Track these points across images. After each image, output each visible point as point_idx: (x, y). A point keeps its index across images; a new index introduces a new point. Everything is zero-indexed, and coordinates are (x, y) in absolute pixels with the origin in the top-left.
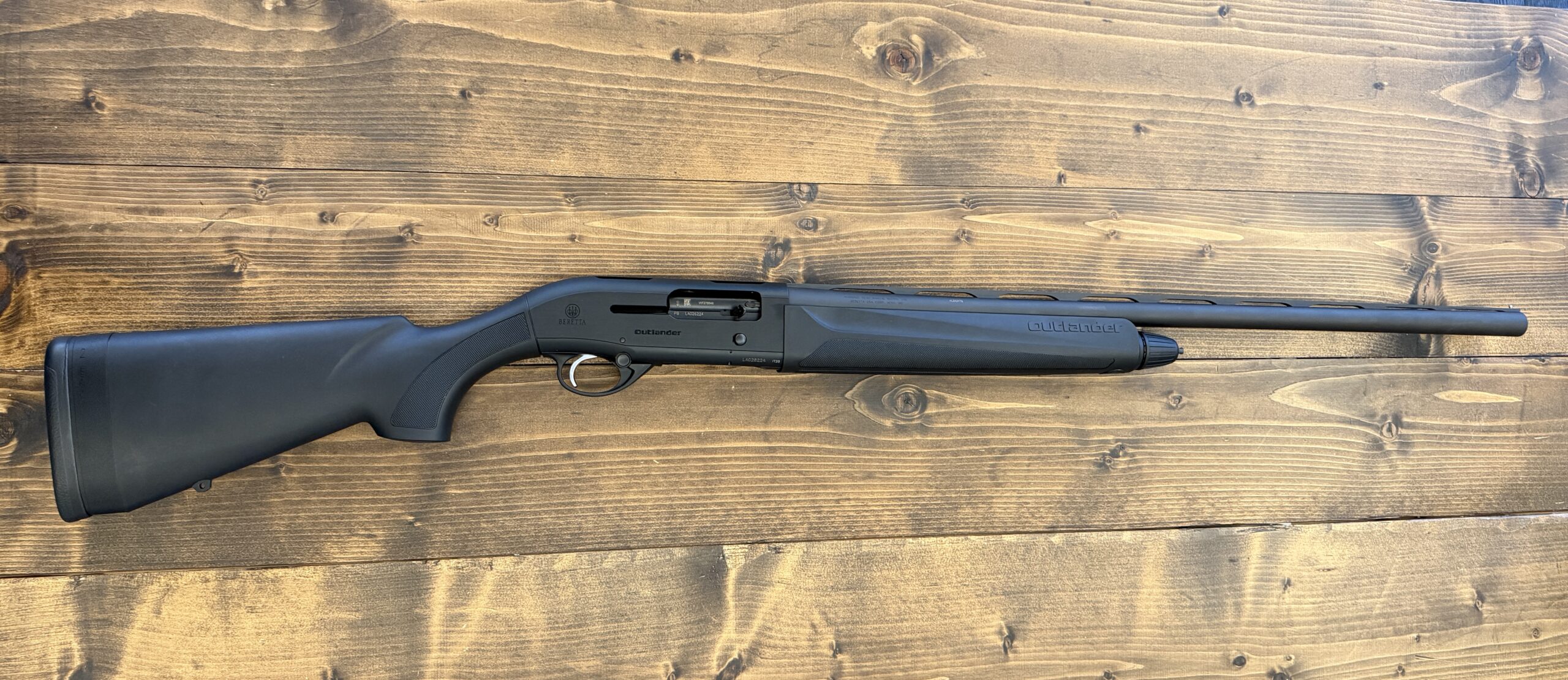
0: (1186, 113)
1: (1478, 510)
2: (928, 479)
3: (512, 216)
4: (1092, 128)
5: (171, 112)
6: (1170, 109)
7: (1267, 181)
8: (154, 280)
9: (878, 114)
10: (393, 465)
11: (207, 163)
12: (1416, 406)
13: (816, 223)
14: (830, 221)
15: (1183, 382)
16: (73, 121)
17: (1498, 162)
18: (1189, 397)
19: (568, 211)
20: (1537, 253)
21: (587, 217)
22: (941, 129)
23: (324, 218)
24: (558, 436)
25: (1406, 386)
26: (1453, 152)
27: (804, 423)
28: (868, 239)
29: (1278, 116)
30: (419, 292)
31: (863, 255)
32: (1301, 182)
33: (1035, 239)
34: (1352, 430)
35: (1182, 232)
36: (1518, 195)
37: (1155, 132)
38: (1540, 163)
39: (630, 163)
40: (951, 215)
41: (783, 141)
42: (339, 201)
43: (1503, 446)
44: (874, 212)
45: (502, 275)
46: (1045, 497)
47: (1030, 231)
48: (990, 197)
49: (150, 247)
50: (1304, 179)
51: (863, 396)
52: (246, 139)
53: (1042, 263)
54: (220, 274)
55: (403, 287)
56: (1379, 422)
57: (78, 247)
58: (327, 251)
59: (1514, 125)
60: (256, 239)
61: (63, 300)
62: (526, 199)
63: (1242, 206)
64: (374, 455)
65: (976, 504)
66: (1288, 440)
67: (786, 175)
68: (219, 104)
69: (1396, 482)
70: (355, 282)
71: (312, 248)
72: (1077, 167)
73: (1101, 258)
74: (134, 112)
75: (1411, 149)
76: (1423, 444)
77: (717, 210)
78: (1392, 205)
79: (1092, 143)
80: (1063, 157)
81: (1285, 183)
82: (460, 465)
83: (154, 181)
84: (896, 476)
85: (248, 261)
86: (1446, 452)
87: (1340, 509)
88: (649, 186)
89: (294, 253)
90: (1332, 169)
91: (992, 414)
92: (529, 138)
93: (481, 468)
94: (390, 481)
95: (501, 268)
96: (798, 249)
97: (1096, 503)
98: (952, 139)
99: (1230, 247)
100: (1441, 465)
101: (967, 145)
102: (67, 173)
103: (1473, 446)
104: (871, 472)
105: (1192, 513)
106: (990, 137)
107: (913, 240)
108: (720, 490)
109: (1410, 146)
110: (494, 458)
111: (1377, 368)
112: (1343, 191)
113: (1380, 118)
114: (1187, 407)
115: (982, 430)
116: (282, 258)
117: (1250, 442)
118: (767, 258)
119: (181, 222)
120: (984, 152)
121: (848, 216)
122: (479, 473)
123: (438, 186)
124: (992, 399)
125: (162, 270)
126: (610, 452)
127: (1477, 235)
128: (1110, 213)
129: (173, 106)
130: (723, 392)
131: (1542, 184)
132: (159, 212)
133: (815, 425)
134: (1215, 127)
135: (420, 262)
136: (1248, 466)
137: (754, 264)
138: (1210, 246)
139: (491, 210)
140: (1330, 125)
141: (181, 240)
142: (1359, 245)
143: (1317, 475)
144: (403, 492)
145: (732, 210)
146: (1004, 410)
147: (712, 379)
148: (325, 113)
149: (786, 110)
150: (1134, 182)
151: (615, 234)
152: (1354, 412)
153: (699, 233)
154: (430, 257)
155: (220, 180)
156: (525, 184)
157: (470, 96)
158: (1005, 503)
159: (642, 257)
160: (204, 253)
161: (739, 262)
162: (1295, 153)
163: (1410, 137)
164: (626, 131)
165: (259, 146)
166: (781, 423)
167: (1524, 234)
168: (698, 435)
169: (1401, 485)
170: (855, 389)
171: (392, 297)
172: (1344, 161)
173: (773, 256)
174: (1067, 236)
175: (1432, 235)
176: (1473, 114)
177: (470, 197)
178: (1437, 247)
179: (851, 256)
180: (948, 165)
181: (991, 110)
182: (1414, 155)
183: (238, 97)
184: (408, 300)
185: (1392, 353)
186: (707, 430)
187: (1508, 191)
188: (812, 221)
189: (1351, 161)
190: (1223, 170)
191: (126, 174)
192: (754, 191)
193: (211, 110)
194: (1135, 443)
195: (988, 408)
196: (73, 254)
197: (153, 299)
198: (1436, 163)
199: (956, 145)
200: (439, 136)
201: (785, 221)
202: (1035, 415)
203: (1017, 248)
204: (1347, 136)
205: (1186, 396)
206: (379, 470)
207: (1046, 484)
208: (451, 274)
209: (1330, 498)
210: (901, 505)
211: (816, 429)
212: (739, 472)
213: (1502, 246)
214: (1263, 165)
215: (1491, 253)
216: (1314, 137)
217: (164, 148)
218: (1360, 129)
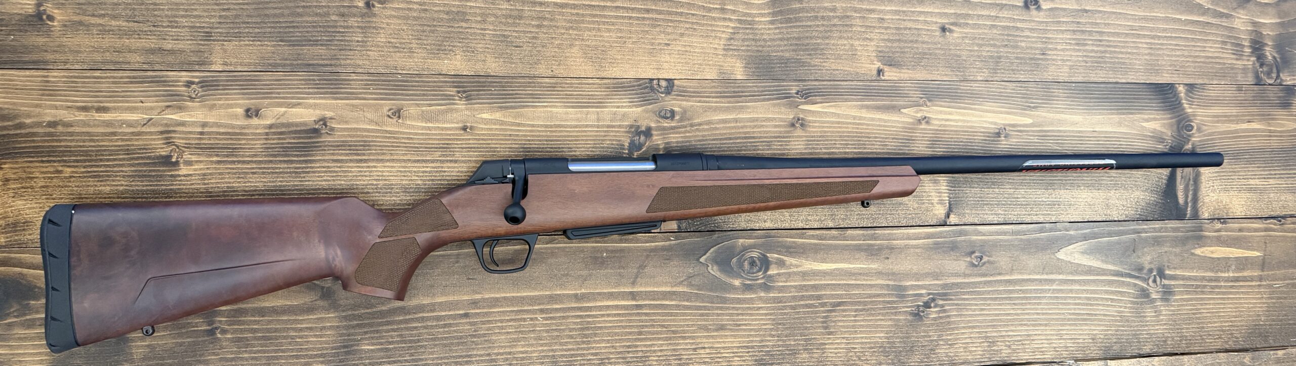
0: (983, 16)
1: (1227, 347)
2: (771, 329)
3: (411, 109)
4: (905, 29)
5: (113, 23)
6: (970, 12)
7: (1051, 73)
8: (102, 169)
9: (725, 19)
10: (314, 325)
11: (145, 66)
12: (1176, 261)
13: (673, 113)
14: (685, 111)
15: (984, 244)
16: (26, 31)
17: (1242, 55)
18: (989, 257)
19: (461, 105)
20: (1275, 131)
21: (477, 110)
22: (778, 31)
23: (249, 113)
24: (456, 298)
25: (1168, 244)
26: (1205, 47)
27: (666, 284)
28: (718, 126)
29: (1059, 18)
30: (332, 176)
31: (714, 140)
32: (1080, 73)
33: (859, 124)
34: (1123, 282)
35: (981, 116)
36: (1259, 82)
37: (958, 32)
38: (1276, 55)
39: (514, 63)
40: (787, 104)
41: (644, 43)
42: (262, 98)
43: (1247, 293)
44: (722, 103)
45: (404, 161)
46: (870, 343)
47: (854, 118)
48: (820, 89)
49: (98, 140)
50: (1082, 71)
51: (716, 261)
52: (180, 46)
53: (864, 144)
54: (159, 162)
55: (319, 172)
56: (1145, 274)
57: (34, 141)
58: (252, 142)
59: (1254, 24)
60: (190, 133)
61: (23, 188)
62: (424, 95)
63: (1031, 94)
64: (297, 318)
65: (811, 349)
66: (1071, 291)
67: (648, 73)
68: (155, 15)
69: (1161, 325)
70: (277, 168)
71: (239, 139)
72: (893, 63)
73: (914, 140)
74: (81, 23)
75: (1171, 44)
76: (1181, 293)
77: (589, 103)
78: (1156, 92)
79: (906, 41)
80: (882, 54)
81: (1067, 75)
82: (370, 325)
83: (99, 83)
84: (744, 327)
85: (184, 152)
86: (1202, 299)
87: (1114, 348)
88: (530, 83)
89: (224, 144)
90: (1105, 62)
91: (824, 274)
92: (425, 42)
93: (390, 327)
94: (311, 339)
95: (403, 155)
96: (658, 135)
97: (912, 347)
98: (788, 39)
99: (1022, 129)
100: (1197, 309)
101: (800, 45)
102: (23, 77)
103: (1224, 293)
104: (723, 325)
105: (992, 354)
106: (819, 37)
107: (755, 126)
108: (595, 342)
109: (1169, 42)
110: (401, 318)
111: (1144, 229)
112: (1114, 80)
113: (1145, 19)
114: (987, 265)
115: (815, 287)
116: (213, 148)
117: (1040, 293)
118: (632, 143)
119: (125, 118)
120: (816, 50)
121: (700, 107)
122: (388, 331)
123: (348, 85)
124: (824, 261)
125: (108, 160)
126: (500, 312)
127: (1226, 116)
128: (921, 101)
129: (114, 17)
130: (596, 258)
131: (1278, 73)
132: (104, 110)
133: (675, 286)
134: (1008, 27)
135: (334, 150)
136: (1038, 314)
137: (621, 149)
138: (1005, 129)
139: (393, 105)
140: (1103, 26)
141: (125, 134)
142: (1128, 126)
143: (1095, 320)
144: (323, 349)
145: (601, 103)
146: (834, 270)
147: (587, 247)
148: (248, 23)
149: (646, 16)
150: (941, 75)
151: (502, 124)
152: (1126, 267)
153: (573, 123)
154: (342, 146)
155: (158, 82)
156: (422, 81)
157: (373, 6)
158: (836, 349)
159: (525, 144)
160: (145, 145)
161: (608, 148)
162: (1074, 49)
163: (1169, 35)
164: (509, 36)
165: (192, 52)
166: (647, 285)
167: (1263, 115)
168: (576, 296)
169: (1165, 327)
170: (708, 254)
171: (309, 181)
172: (1115, 55)
173: (637, 142)
174: (885, 121)
175: (1188, 117)
176: (1221, 15)
177: (375, 94)
178: (1192, 127)
179: (704, 140)
180: (785, 62)
181: (820, 14)
182: (1173, 50)
183: (172, 9)
184: (324, 183)
185: (1156, 216)
186: (583, 291)
187: (1251, 79)
188: (670, 111)
189: (1120, 56)
190: (1015, 64)
191: (75, 77)
192: (619, 86)
193: (148, 21)
194: (944, 296)
195: (821, 268)
196: (30, 147)
197: (101, 185)
198: (1191, 56)
199: (791, 45)
200: (347, 41)
201: (646, 111)
202: (860, 274)
203: (844, 132)
204: (1118, 34)
205: (987, 256)
206: (301, 330)
207: (870, 331)
208: (361, 161)
209: (1106, 339)
210: (748, 352)
211: (674, 289)
212: (611, 327)
213: (1245, 126)
214: (1048, 60)
215: (1236, 131)
216: (1090, 35)
217: (108, 54)
218: (1128, 28)
